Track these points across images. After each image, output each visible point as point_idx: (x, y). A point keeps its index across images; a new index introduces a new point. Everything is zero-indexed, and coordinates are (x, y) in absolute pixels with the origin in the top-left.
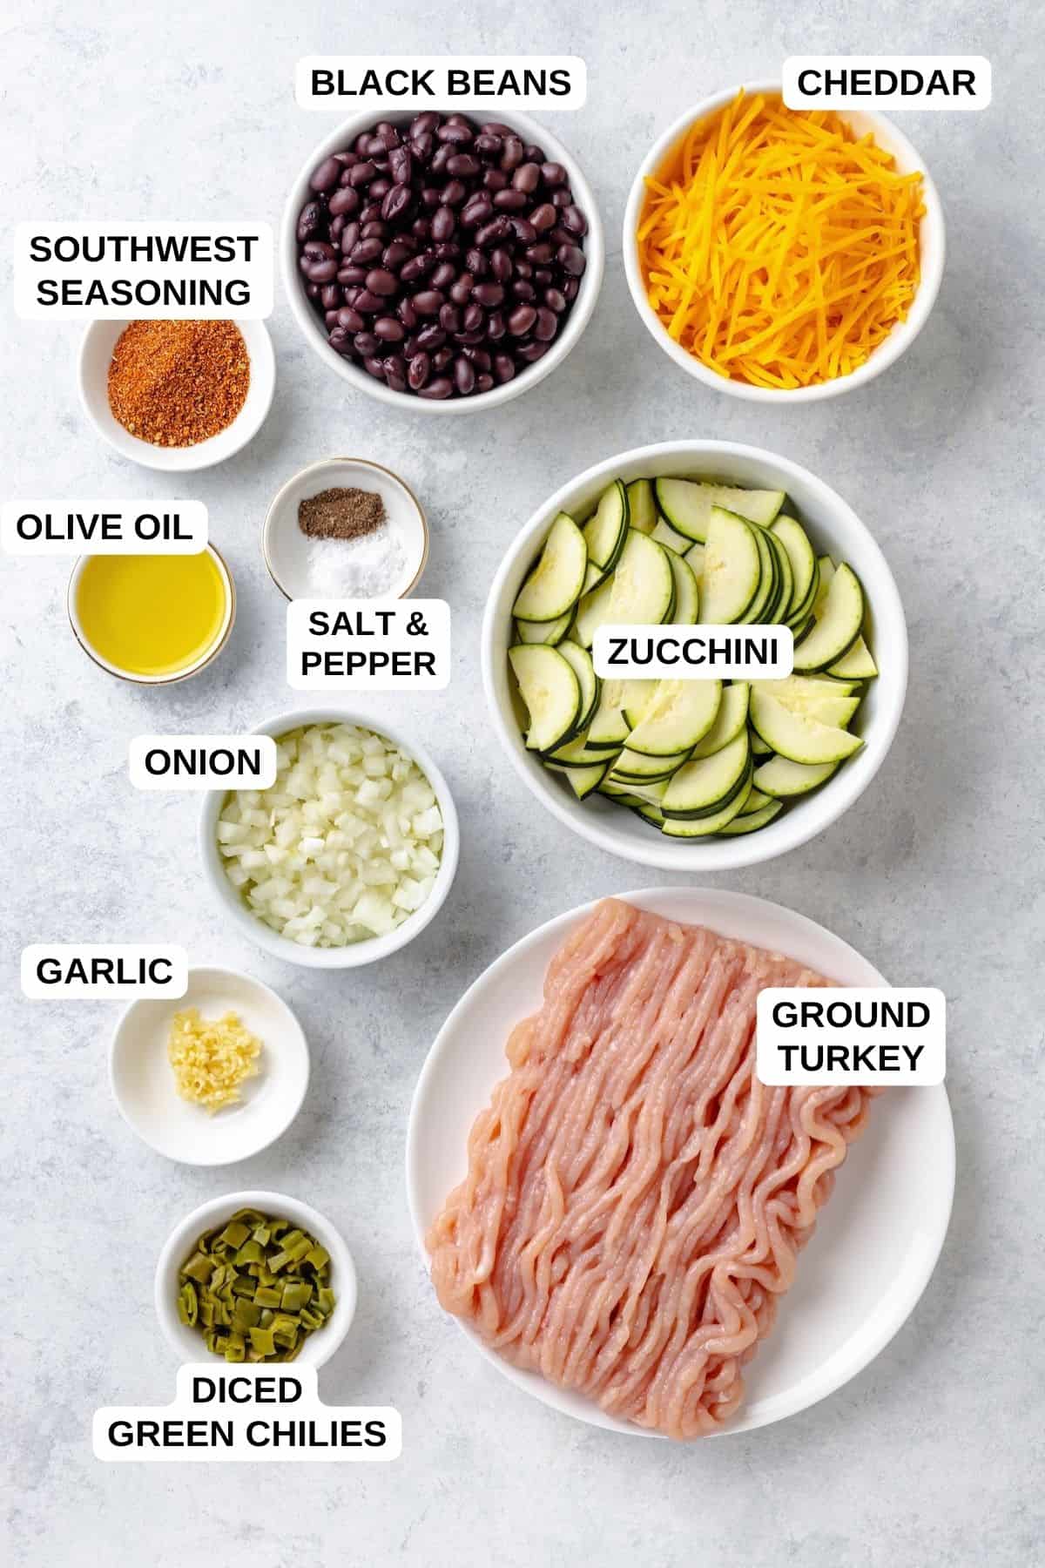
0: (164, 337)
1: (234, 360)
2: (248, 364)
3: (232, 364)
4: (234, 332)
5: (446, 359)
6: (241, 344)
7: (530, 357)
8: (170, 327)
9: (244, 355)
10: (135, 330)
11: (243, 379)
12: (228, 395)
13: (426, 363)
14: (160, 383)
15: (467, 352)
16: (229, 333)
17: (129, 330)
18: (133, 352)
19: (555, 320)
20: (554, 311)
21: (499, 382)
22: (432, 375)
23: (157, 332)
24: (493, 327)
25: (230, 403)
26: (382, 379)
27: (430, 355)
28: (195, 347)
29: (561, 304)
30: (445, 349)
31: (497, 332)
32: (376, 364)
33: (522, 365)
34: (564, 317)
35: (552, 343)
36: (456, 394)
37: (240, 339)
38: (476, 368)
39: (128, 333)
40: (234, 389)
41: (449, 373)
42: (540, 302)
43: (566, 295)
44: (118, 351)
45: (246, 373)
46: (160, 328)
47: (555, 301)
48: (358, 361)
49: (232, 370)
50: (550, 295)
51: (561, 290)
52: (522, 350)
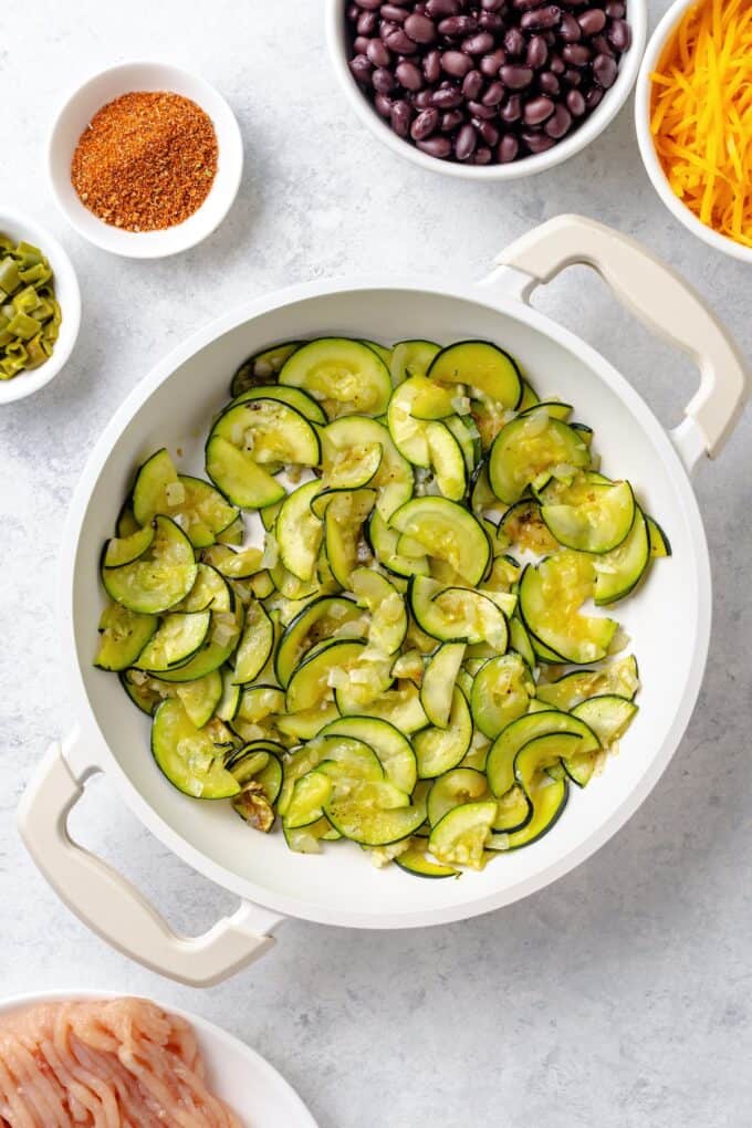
0: (143, 123)
1: (202, 165)
2: (214, 173)
3: (200, 168)
4: (212, 139)
5: (455, 121)
6: (214, 153)
7: (533, 148)
8: (152, 116)
9: (214, 164)
10: (118, 106)
11: (204, 187)
12: (186, 196)
13: (434, 119)
14: (126, 166)
15: (475, 122)
16: (207, 139)
17: (113, 104)
18: (110, 126)
19: (568, 121)
20: (569, 110)
21: (496, 160)
22: (435, 132)
23: (138, 115)
24: (507, 111)
25: (186, 204)
26: (387, 119)
27: (442, 112)
28: (170, 142)
29: (580, 109)
30: (457, 111)
31: (511, 116)
32: (385, 103)
33: (524, 152)
34: (578, 122)
35: (558, 141)
36: (451, 157)
37: (215, 148)
38: (480, 141)
39: (111, 107)
40: (193, 193)
41: (452, 135)
42: (560, 100)
43: (587, 101)
44: (96, 120)
45: (209, 181)
46: (142, 113)
47: (575, 103)
48: (369, 92)
49: (197, 174)
50: (572, 96)
51: (585, 96)
52: (527, 138)
